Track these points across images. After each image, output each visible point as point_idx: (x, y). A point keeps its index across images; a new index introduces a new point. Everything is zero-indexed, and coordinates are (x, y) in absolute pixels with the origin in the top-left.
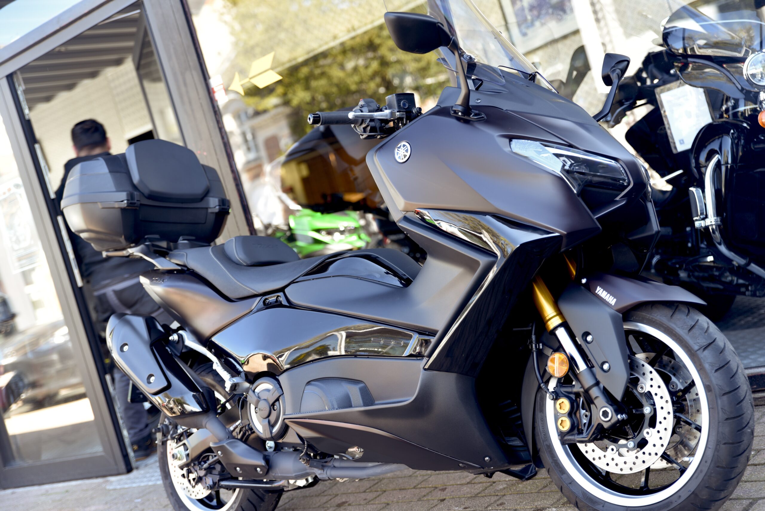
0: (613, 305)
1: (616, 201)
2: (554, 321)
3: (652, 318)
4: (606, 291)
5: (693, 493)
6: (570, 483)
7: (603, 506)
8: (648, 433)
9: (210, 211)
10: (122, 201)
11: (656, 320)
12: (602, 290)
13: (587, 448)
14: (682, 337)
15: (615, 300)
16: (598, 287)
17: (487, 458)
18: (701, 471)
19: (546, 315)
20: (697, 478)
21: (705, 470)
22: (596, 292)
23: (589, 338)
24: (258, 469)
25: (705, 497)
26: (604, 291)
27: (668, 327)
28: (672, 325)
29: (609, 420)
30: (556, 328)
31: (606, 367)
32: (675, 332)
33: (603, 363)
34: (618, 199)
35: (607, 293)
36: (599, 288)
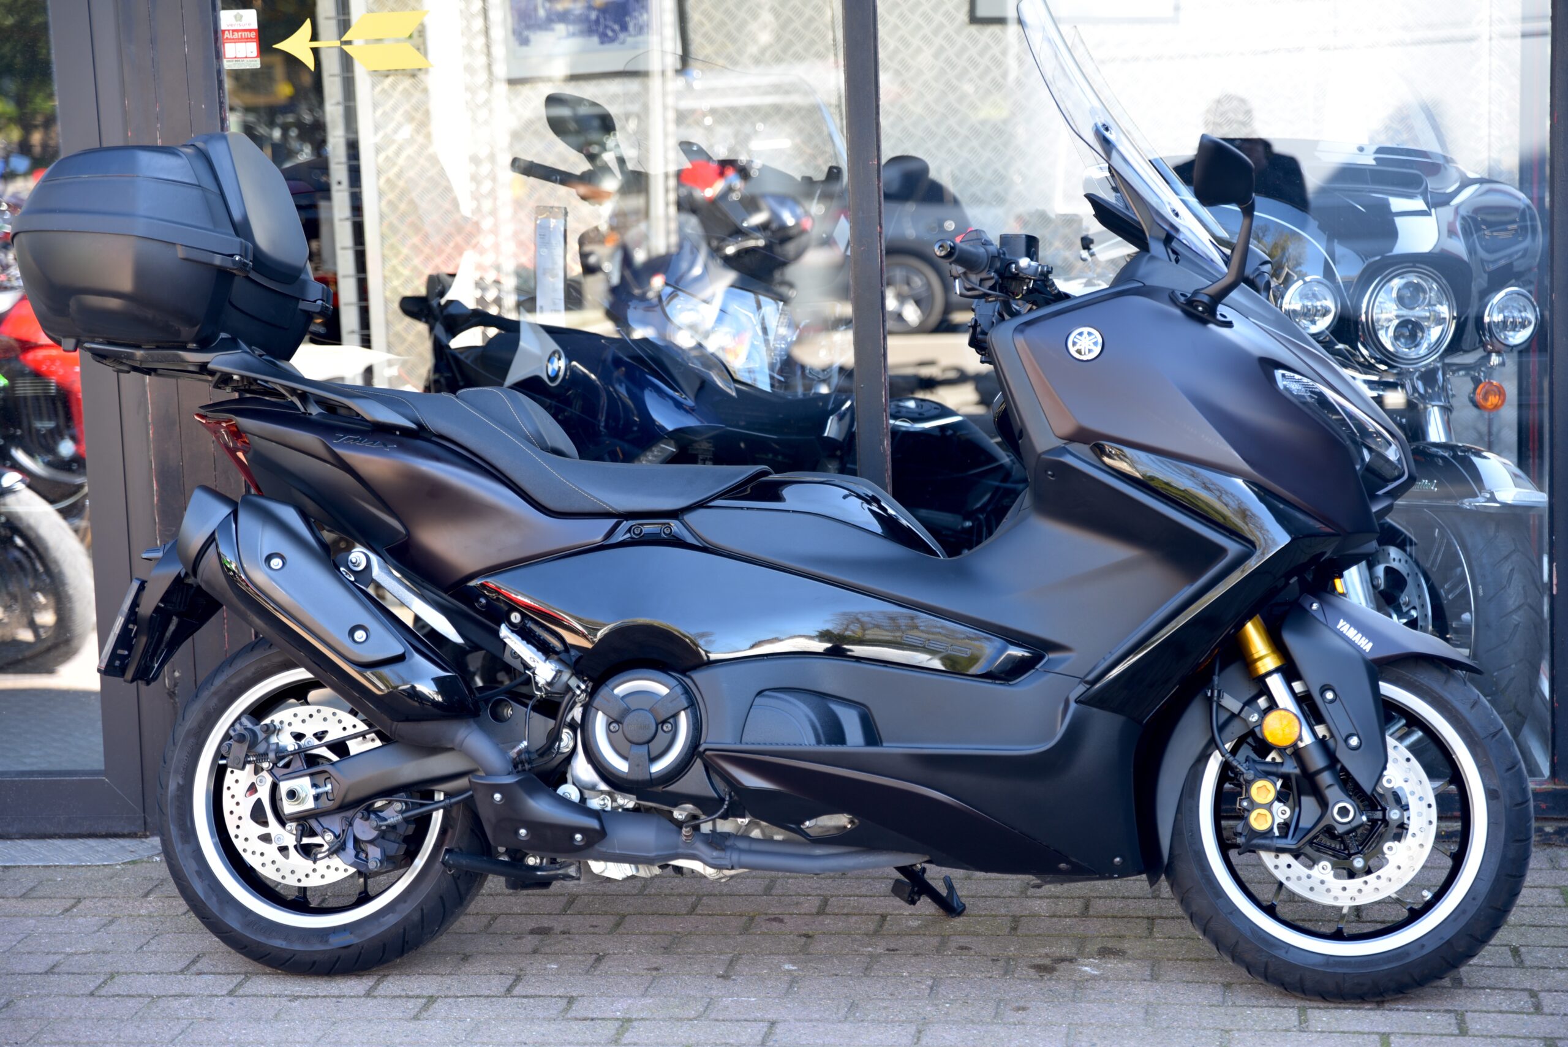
0: (1367, 651)
1: (1378, 495)
2: (1266, 660)
3: (1416, 681)
4: (1355, 628)
5: (1448, 941)
6: (1231, 913)
7: (1287, 952)
8: (1390, 848)
9: (302, 305)
10: (232, 256)
11: (1422, 684)
12: (1348, 626)
13: (1278, 862)
14: (1461, 714)
15: (1371, 645)
16: (1342, 620)
17: (1118, 859)
18: (1464, 912)
19: (1253, 651)
20: (1455, 920)
21: (1472, 911)
22: (1338, 627)
23: (1329, 695)
24: (578, 837)
25: (1460, 950)
26: (1352, 629)
27: (1441, 697)
28: (1447, 695)
29: (1349, 822)
30: (1269, 674)
31: (1354, 741)
32: (1452, 706)
33: (1351, 735)
34: (1380, 493)
35: (1356, 632)
36: (1342, 623)
